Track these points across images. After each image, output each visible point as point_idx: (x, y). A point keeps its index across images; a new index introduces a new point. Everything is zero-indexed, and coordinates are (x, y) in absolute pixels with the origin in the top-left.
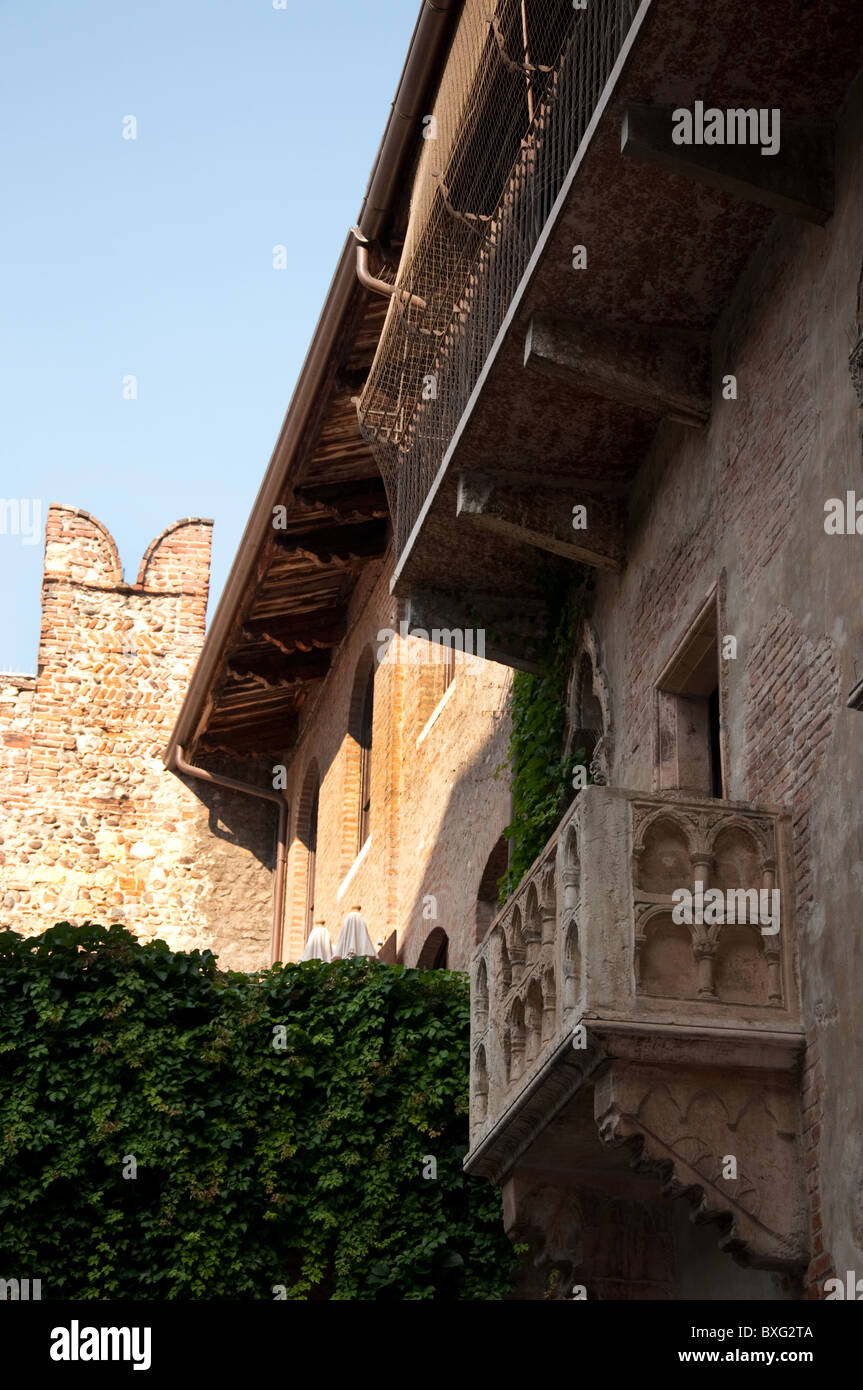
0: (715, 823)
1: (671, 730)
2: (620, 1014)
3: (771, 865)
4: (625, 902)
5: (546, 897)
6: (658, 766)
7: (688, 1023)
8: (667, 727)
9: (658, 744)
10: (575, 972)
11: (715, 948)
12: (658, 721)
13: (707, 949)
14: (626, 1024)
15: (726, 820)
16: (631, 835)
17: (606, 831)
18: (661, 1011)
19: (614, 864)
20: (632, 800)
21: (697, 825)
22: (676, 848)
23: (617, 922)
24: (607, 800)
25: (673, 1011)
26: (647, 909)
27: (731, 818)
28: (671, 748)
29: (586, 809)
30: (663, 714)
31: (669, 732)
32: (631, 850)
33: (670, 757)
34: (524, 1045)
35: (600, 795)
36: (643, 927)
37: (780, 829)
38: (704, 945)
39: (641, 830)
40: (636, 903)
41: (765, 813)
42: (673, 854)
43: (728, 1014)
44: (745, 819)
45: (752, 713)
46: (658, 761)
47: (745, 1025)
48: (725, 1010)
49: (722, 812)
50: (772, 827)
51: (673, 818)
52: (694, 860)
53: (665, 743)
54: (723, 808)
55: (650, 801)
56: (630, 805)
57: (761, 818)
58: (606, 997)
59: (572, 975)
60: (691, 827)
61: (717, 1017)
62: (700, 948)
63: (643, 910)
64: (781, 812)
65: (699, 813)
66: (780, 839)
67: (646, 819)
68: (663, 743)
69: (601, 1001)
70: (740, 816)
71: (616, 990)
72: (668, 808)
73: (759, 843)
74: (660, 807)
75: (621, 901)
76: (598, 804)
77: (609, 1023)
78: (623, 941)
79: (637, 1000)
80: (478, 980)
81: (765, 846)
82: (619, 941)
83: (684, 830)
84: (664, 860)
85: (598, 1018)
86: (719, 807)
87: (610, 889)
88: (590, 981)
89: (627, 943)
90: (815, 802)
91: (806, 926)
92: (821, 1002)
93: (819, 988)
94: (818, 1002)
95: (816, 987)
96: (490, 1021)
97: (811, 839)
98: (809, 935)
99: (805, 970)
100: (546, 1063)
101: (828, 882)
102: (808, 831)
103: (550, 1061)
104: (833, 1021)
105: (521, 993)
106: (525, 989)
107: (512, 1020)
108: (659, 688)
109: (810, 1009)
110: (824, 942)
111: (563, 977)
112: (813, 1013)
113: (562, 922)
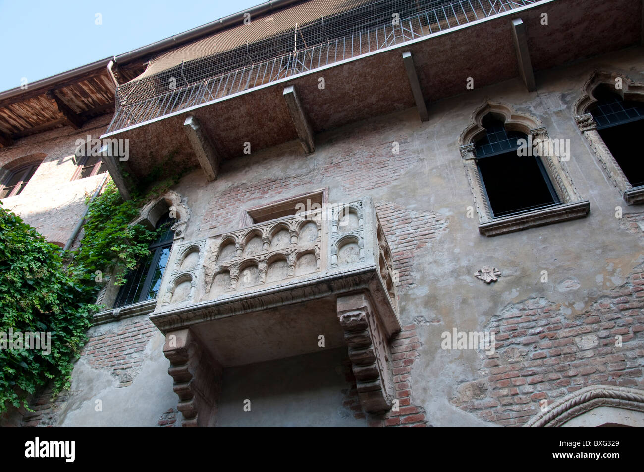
5: (297, 228)
12: (246, 221)
59: (337, 254)
90: (418, 256)
91: (408, 292)
92: (422, 317)
93: (421, 312)
94: (418, 317)
95: (416, 311)
96: (200, 266)
97: (414, 266)
98: (410, 295)
99: (405, 306)
100: (308, 281)
101: (433, 280)
102: (410, 264)
103: (317, 280)
104: (436, 324)
105: (260, 258)
106: (265, 257)
107: (237, 267)
108: (248, 213)
109: (409, 318)
110: (427, 298)
111: (330, 254)
112: (411, 320)
113: (330, 236)
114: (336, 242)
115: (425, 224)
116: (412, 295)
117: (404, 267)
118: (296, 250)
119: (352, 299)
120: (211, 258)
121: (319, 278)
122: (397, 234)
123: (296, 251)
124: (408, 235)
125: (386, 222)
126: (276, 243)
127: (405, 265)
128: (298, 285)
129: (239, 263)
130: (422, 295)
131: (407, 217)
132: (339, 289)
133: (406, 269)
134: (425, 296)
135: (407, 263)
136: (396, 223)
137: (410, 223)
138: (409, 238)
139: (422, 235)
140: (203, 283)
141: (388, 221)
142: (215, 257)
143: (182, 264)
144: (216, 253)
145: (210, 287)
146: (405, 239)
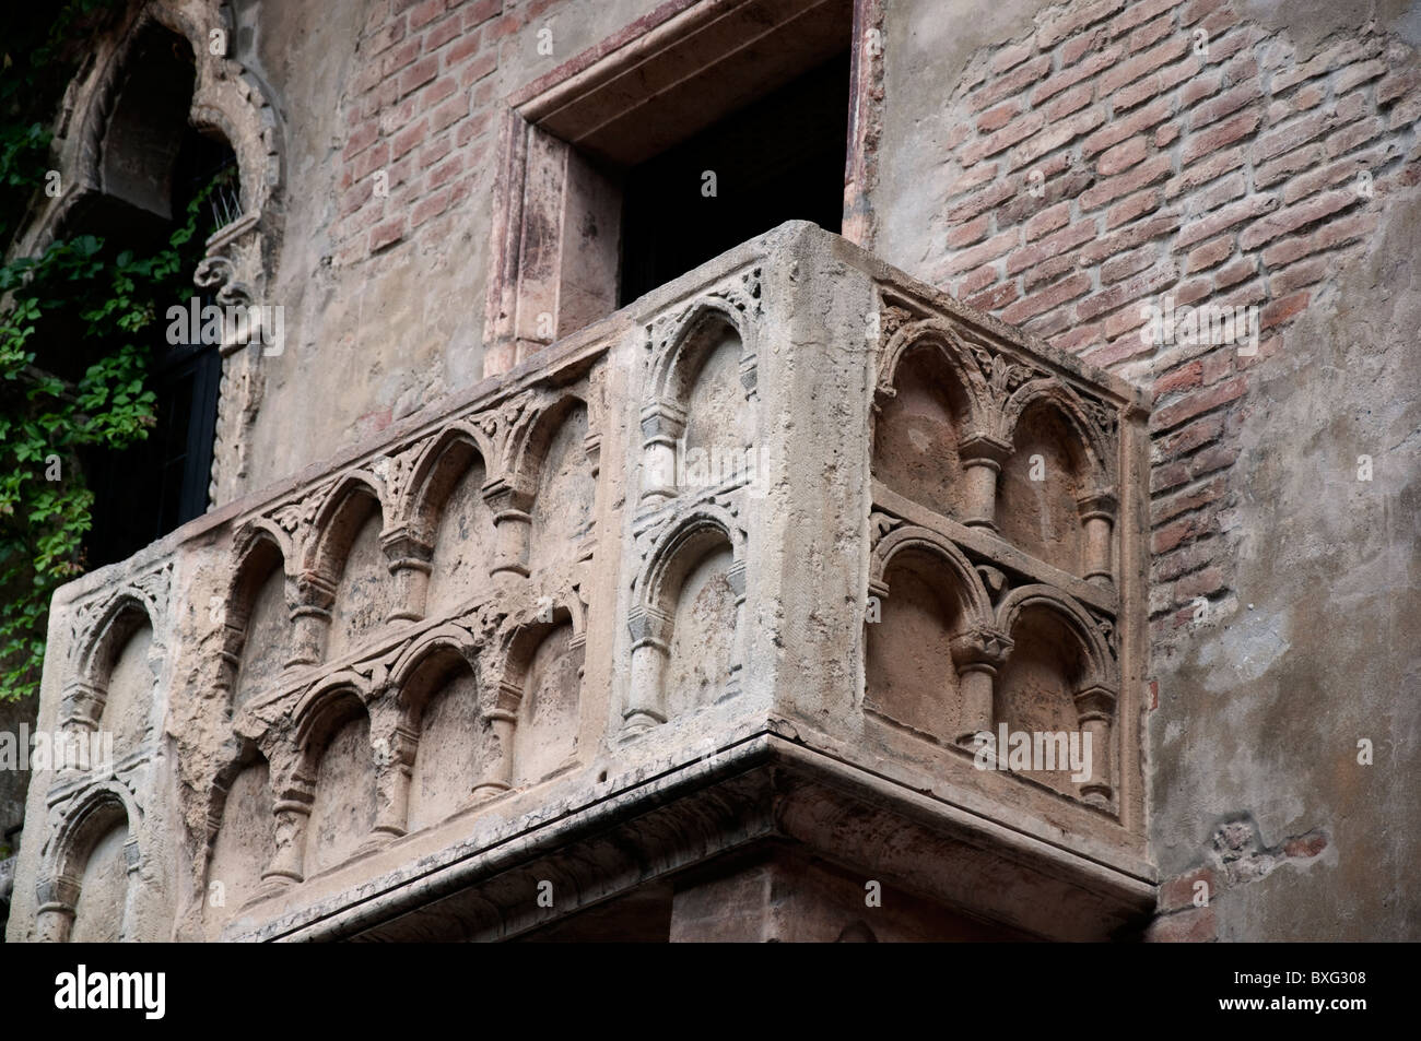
0: (1020, 384)
1: (550, 217)
2: (836, 743)
3: (1108, 507)
4: (856, 499)
5: (518, 466)
6: (514, 284)
7: (956, 799)
8: (541, 207)
9: (518, 239)
10: (662, 636)
11: (1005, 651)
12: (522, 189)
13: (992, 650)
14: (846, 768)
15: (1038, 383)
16: (873, 357)
17: (830, 332)
18: (907, 758)
19: (841, 411)
20: (881, 282)
21: (988, 376)
22: (935, 416)
23: (838, 537)
24: (836, 264)
25: (927, 764)
26: (894, 527)
27: (1047, 382)
28: (547, 253)
29: (796, 271)
30: (535, 177)
31: (544, 221)
32: (872, 389)
33: (542, 272)
34: (310, 799)
35: (826, 250)
36: (883, 565)
37: (1129, 432)
38: (987, 639)
39: (893, 350)
40: (875, 509)
41: (1106, 392)
42: (929, 427)
43: (1024, 803)
44: (1073, 393)
45: (975, 189)
46: (515, 275)
47: (1054, 834)
48: (1017, 792)
49: (1033, 365)
50: (1115, 425)
51: (948, 347)
52: (971, 452)
53: (533, 241)
54: (1035, 356)
55: (912, 295)
56: (875, 291)
57: (1099, 401)
58: (810, 701)
59: (656, 640)
60: (977, 376)
61: (1002, 801)
62: (980, 644)
63: (887, 528)
64: (1133, 399)
65: (993, 353)
66: (1128, 454)
67: (900, 332)
68: (529, 238)
69: (800, 703)
70: (1063, 382)
71: (829, 687)
72: (941, 322)
73: (1089, 453)
74: (929, 316)
75: (849, 496)
76: (819, 268)
77: (816, 758)
78: (847, 582)
79: (865, 720)
80: (89, 648)
81: (1101, 462)
82: (840, 581)
83: (964, 380)
84: (911, 433)
85: (797, 740)
86: (1028, 352)
87: (830, 463)
88: (782, 653)
89: (854, 592)
90: (1264, 389)
91: (1194, 652)
92: (1246, 817)
93: (1242, 788)
94: (1230, 819)
95: (1225, 784)
96: (155, 741)
97: (1238, 466)
98: (1205, 671)
99: (1177, 746)
100: (528, 831)
101: (1312, 563)
102: (1224, 450)
103: (558, 825)
104: (1303, 863)
105: (368, 675)
106: (390, 667)
107: (292, 737)
108: (532, 119)
109: (1189, 831)
110: (1276, 688)
111: (623, 642)
112: (1200, 837)
113: (628, 520)
114: (650, 557)
115: (1322, 137)
116: (1211, 678)
117: (1198, 477)
118: (503, 617)
119: (725, 900)
120: (201, 677)
121: (569, 813)
122: (1188, 227)
123: (505, 627)
124: (1230, 237)
125: (1140, 141)
126: (452, 558)
127: (1199, 461)
128: (493, 854)
129: (295, 716)
130: (1259, 671)
131: (1243, 91)
132: (666, 853)
133: (1200, 493)
134: (1270, 673)
135: (1211, 443)
136: (1186, 148)
137: (1253, 135)
138: (1238, 259)
139: (1298, 232)
140: (182, 837)
141: (1150, 130)
142: (214, 668)
143: (97, 713)
144: (217, 644)
145: (210, 858)
146: (1217, 265)
